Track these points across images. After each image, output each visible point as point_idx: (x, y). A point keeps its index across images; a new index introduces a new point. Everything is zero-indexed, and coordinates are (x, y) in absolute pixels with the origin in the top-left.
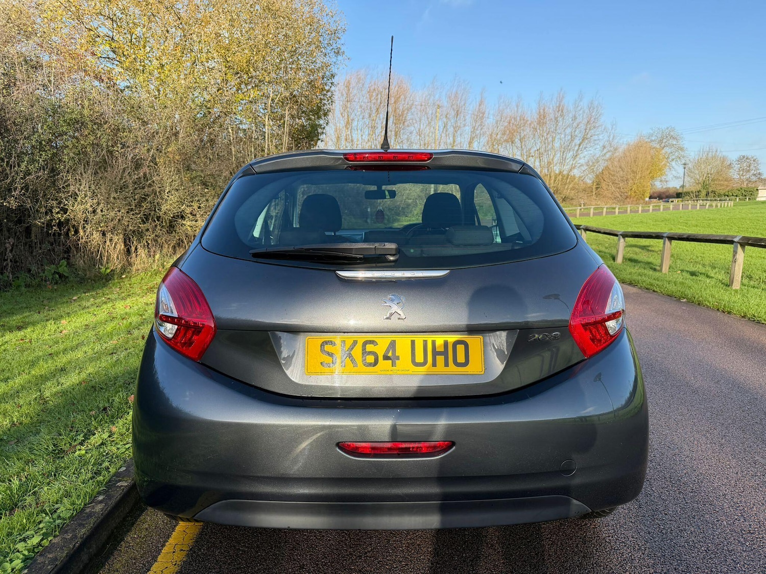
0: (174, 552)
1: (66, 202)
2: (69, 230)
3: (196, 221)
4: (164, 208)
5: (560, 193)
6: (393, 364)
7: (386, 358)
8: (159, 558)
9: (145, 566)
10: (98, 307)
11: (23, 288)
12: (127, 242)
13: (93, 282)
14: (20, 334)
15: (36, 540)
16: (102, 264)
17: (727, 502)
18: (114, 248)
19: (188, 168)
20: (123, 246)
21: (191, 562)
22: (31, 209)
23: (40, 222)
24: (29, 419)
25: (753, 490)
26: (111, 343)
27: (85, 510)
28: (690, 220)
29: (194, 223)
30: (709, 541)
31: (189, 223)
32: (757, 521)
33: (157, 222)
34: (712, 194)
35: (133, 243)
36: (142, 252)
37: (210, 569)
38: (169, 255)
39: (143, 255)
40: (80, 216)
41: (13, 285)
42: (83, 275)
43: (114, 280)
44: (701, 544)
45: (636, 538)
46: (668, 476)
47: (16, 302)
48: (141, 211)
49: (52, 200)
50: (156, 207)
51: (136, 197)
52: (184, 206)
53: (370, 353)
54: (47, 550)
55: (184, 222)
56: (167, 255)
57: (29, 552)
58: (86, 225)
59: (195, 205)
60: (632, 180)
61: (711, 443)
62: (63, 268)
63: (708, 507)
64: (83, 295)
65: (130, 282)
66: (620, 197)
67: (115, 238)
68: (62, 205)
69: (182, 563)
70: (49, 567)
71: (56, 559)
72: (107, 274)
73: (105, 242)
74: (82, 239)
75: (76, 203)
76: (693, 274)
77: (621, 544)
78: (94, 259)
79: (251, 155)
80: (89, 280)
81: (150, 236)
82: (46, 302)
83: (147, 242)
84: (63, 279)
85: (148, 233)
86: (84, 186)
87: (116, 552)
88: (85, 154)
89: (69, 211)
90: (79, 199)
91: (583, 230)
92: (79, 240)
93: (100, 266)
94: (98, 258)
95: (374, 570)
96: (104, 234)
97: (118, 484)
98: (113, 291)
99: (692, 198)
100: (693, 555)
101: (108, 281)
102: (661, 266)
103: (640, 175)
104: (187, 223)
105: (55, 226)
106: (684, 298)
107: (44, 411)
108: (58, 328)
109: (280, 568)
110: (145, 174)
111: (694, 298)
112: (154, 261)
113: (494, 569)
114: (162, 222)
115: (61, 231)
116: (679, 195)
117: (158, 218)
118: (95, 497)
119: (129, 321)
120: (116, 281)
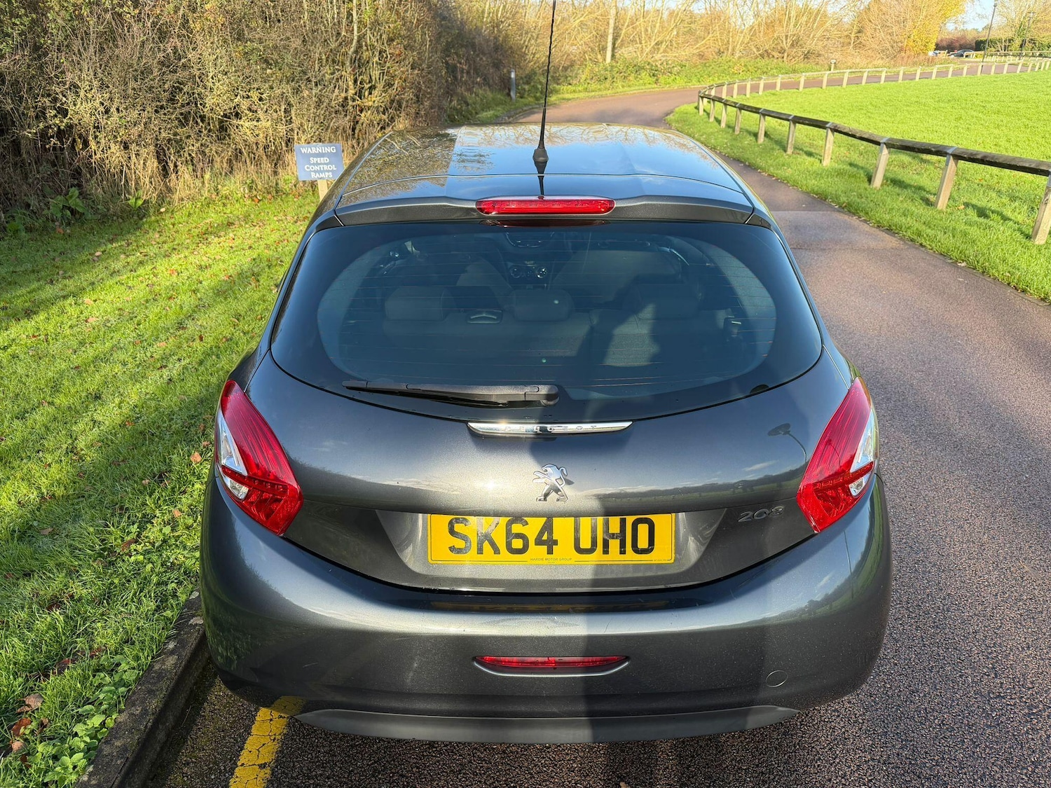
0: (271, 720)
1: (64, 99)
2: (74, 140)
3: (258, 121)
4: (210, 101)
5: (800, 45)
6: (550, 552)
7: (539, 542)
8: (254, 730)
9: (237, 742)
10: (132, 271)
11: (23, 234)
12: (161, 156)
13: (121, 220)
14: (30, 325)
15: (96, 721)
16: (130, 194)
17: (977, 644)
18: (144, 168)
19: (240, 37)
20: (156, 164)
21: (293, 735)
22: (13, 113)
23: (30, 133)
24: (63, 488)
25: (1013, 626)
26: (158, 349)
27: (153, 667)
28: (989, 102)
29: (255, 123)
30: (946, 710)
31: (247, 124)
32: (1011, 676)
33: (201, 124)
34: (1030, 45)
35: (169, 157)
36: (185, 172)
37: (317, 746)
38: (223, 174)
39: (187, 176)
40: (88, 119)
41: (8, 230)
42: (105, 210)
43: (150, 216)
44: (935, 714)
45: (854, 704)
46: (904, 599)
47: (16, 259)
48: (175, 108)
49: (43, 96)
50: (196, 100)
51: (166, 86)
52: (239, 97)
53: (519, 536)
54: (114, 733)
55: (241, 122)
56: (221, 174)
57: (91, 739)
58: (98, 134)
59: (255, 95)
60: (913, 20)
61: (968, 541)
62: (75, 201)
63: (951, 652)
64: (109, 246)
65: (173, 220)
66: (890, 48)
67: (143, 151)
68: (58, 105)
69: (283, 738)
70: (119, 762)
71: (124, 749)
72: (139, 207)
73: (130, 158)
74: (95, 154)
75: (79, 102)
76: (982, 213)
77: (834, 713)
78: (118, 184)
79: (332, 9)
80: (115, 218)
81: (192, 147)
82: (58, 262)
83: (190, 155)
84: (77, 216)
85: (191, 141)
86: (87, 75)
87: (199, 720)
88: (80, 17)
89: (70, 112)
90: (82, 93)
91: (829, 130)
92: (91, 156)
93: (127, 195)
94: (122, 183)
95: (521, 751)
96: (126, 147)
97: (192, 621)
98: (151, 241)
99: (998, 51)
100: (923, 732)
101: (141, 219)
102: (937, 194)
103: (924, 13)
104: (245, 124)
105: (52, 137)
106: (963, 261)
107: (80, 476)
108: (81, 313)
109: (404, 747)
110: (175, 49)
111: (978, 262)
112: (203, 183)
113: (671, 752)
114: (209, 124)
115: (63, 145)
116: (979, 46)
117: (203, 118)
118: (165, 644)
119: (179, 302)
120: (153, 218)
